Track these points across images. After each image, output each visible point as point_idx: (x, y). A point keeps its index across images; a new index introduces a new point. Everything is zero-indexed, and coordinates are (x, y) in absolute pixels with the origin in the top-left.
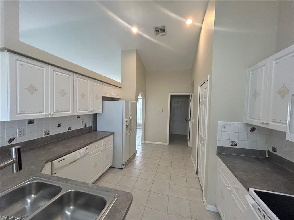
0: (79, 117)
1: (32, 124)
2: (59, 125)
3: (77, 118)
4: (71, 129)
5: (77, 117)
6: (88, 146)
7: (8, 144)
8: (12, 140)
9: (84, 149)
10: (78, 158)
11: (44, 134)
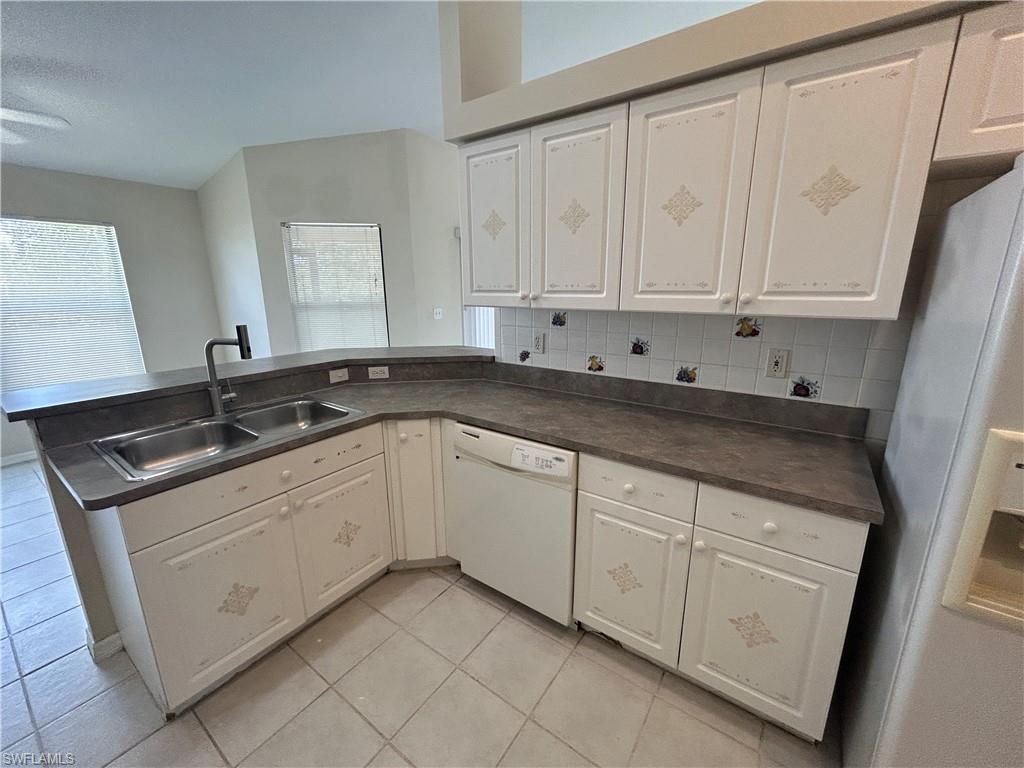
0: (749, 328)
1: (561, 325)
2: (638, 349)
3: (738, 334)
4: (691, 380)
5: (737, 328)
6: (573, 453)
7: (519, 363)
8: (525, 356)
9: (549, 452)
10: (514, 465)
11: (588, 365)
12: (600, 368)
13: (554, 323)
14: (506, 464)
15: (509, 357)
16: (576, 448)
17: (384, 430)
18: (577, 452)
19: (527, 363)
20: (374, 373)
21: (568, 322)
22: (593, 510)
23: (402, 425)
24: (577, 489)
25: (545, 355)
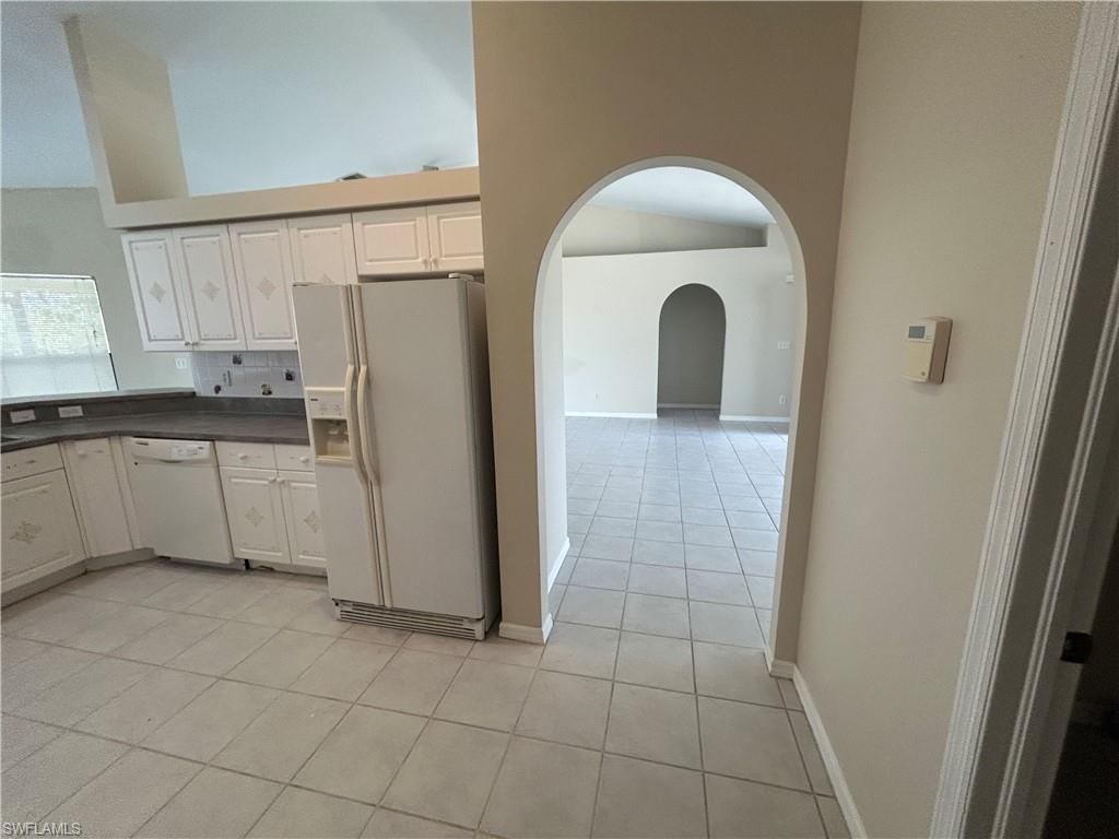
1: (239, 364)
6: (208, 443)
7: (214, 395)
8: (218, 389)
9: (194, 445)
10: (174, 458)
11: (262, 391)
12: (270, 393)
13: (234, 362)
14: (168, 459)
15: (206, 391)
16: (212, 439)
17: (62, 449)
18: (213, 441)
19: (220, 394)
20: (63, 412)
21: (244, 362)
22: (230, 478)
23: (79, 444)
24: (218, 466)
25: (233, 387)
